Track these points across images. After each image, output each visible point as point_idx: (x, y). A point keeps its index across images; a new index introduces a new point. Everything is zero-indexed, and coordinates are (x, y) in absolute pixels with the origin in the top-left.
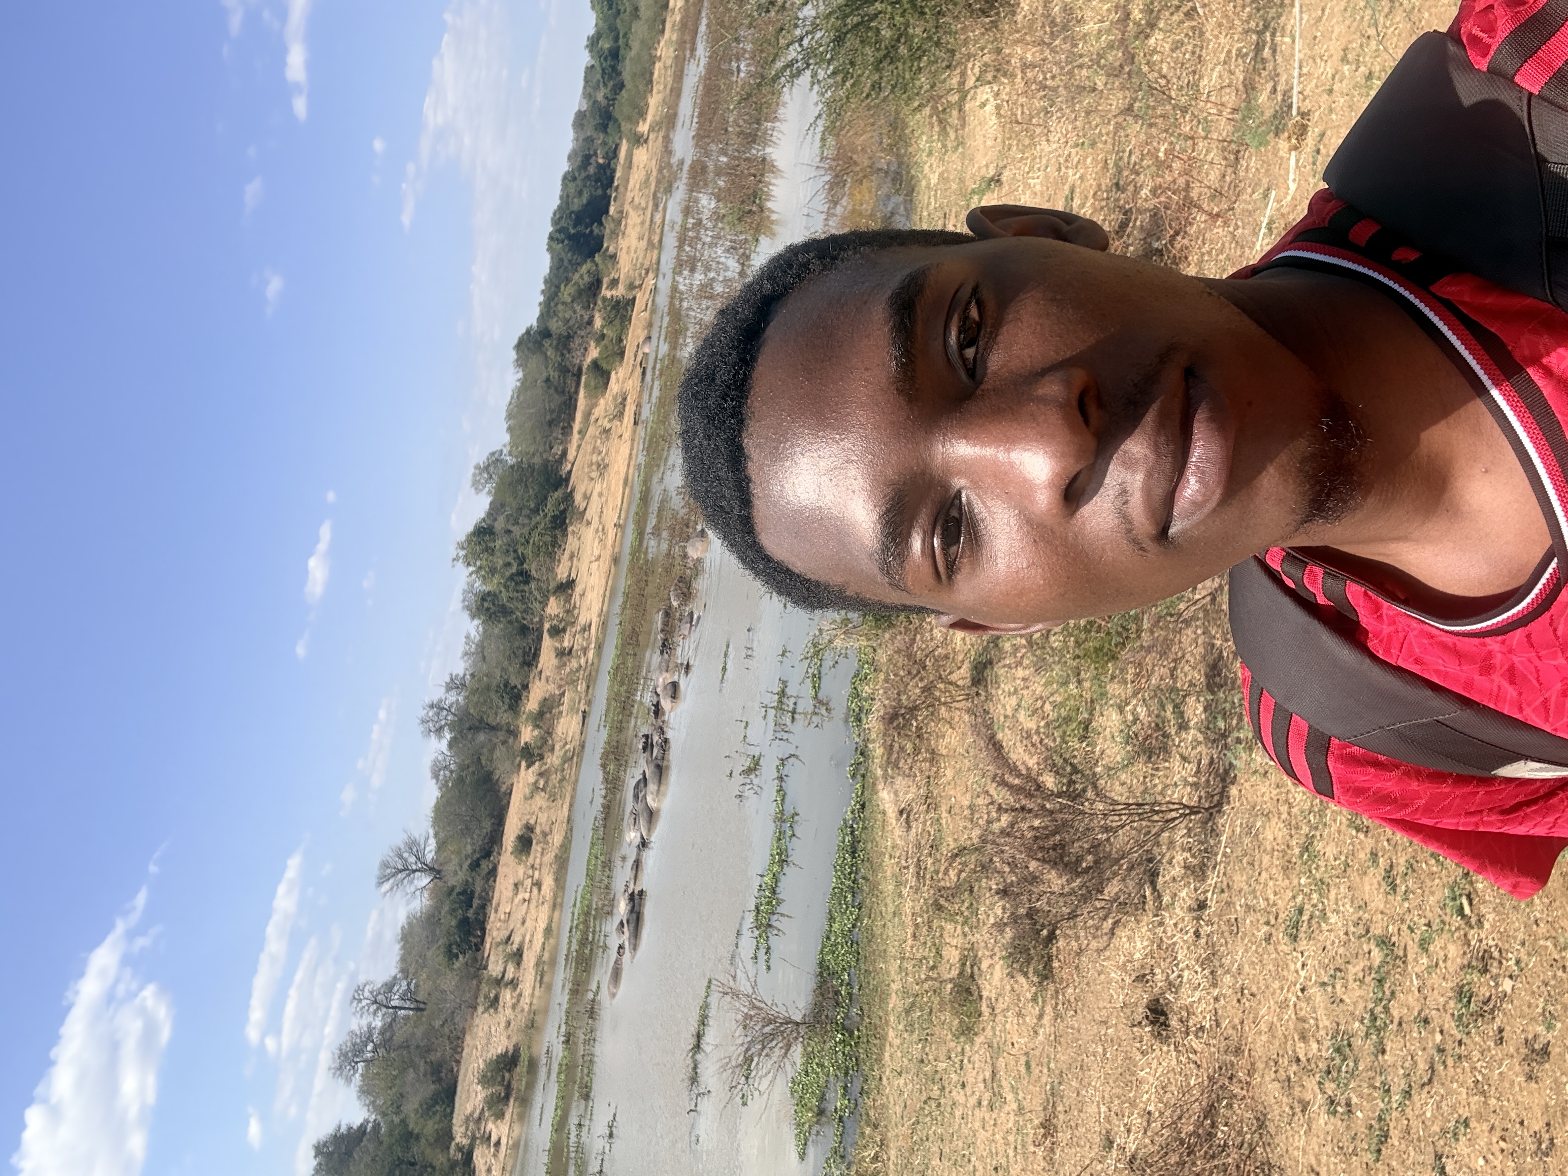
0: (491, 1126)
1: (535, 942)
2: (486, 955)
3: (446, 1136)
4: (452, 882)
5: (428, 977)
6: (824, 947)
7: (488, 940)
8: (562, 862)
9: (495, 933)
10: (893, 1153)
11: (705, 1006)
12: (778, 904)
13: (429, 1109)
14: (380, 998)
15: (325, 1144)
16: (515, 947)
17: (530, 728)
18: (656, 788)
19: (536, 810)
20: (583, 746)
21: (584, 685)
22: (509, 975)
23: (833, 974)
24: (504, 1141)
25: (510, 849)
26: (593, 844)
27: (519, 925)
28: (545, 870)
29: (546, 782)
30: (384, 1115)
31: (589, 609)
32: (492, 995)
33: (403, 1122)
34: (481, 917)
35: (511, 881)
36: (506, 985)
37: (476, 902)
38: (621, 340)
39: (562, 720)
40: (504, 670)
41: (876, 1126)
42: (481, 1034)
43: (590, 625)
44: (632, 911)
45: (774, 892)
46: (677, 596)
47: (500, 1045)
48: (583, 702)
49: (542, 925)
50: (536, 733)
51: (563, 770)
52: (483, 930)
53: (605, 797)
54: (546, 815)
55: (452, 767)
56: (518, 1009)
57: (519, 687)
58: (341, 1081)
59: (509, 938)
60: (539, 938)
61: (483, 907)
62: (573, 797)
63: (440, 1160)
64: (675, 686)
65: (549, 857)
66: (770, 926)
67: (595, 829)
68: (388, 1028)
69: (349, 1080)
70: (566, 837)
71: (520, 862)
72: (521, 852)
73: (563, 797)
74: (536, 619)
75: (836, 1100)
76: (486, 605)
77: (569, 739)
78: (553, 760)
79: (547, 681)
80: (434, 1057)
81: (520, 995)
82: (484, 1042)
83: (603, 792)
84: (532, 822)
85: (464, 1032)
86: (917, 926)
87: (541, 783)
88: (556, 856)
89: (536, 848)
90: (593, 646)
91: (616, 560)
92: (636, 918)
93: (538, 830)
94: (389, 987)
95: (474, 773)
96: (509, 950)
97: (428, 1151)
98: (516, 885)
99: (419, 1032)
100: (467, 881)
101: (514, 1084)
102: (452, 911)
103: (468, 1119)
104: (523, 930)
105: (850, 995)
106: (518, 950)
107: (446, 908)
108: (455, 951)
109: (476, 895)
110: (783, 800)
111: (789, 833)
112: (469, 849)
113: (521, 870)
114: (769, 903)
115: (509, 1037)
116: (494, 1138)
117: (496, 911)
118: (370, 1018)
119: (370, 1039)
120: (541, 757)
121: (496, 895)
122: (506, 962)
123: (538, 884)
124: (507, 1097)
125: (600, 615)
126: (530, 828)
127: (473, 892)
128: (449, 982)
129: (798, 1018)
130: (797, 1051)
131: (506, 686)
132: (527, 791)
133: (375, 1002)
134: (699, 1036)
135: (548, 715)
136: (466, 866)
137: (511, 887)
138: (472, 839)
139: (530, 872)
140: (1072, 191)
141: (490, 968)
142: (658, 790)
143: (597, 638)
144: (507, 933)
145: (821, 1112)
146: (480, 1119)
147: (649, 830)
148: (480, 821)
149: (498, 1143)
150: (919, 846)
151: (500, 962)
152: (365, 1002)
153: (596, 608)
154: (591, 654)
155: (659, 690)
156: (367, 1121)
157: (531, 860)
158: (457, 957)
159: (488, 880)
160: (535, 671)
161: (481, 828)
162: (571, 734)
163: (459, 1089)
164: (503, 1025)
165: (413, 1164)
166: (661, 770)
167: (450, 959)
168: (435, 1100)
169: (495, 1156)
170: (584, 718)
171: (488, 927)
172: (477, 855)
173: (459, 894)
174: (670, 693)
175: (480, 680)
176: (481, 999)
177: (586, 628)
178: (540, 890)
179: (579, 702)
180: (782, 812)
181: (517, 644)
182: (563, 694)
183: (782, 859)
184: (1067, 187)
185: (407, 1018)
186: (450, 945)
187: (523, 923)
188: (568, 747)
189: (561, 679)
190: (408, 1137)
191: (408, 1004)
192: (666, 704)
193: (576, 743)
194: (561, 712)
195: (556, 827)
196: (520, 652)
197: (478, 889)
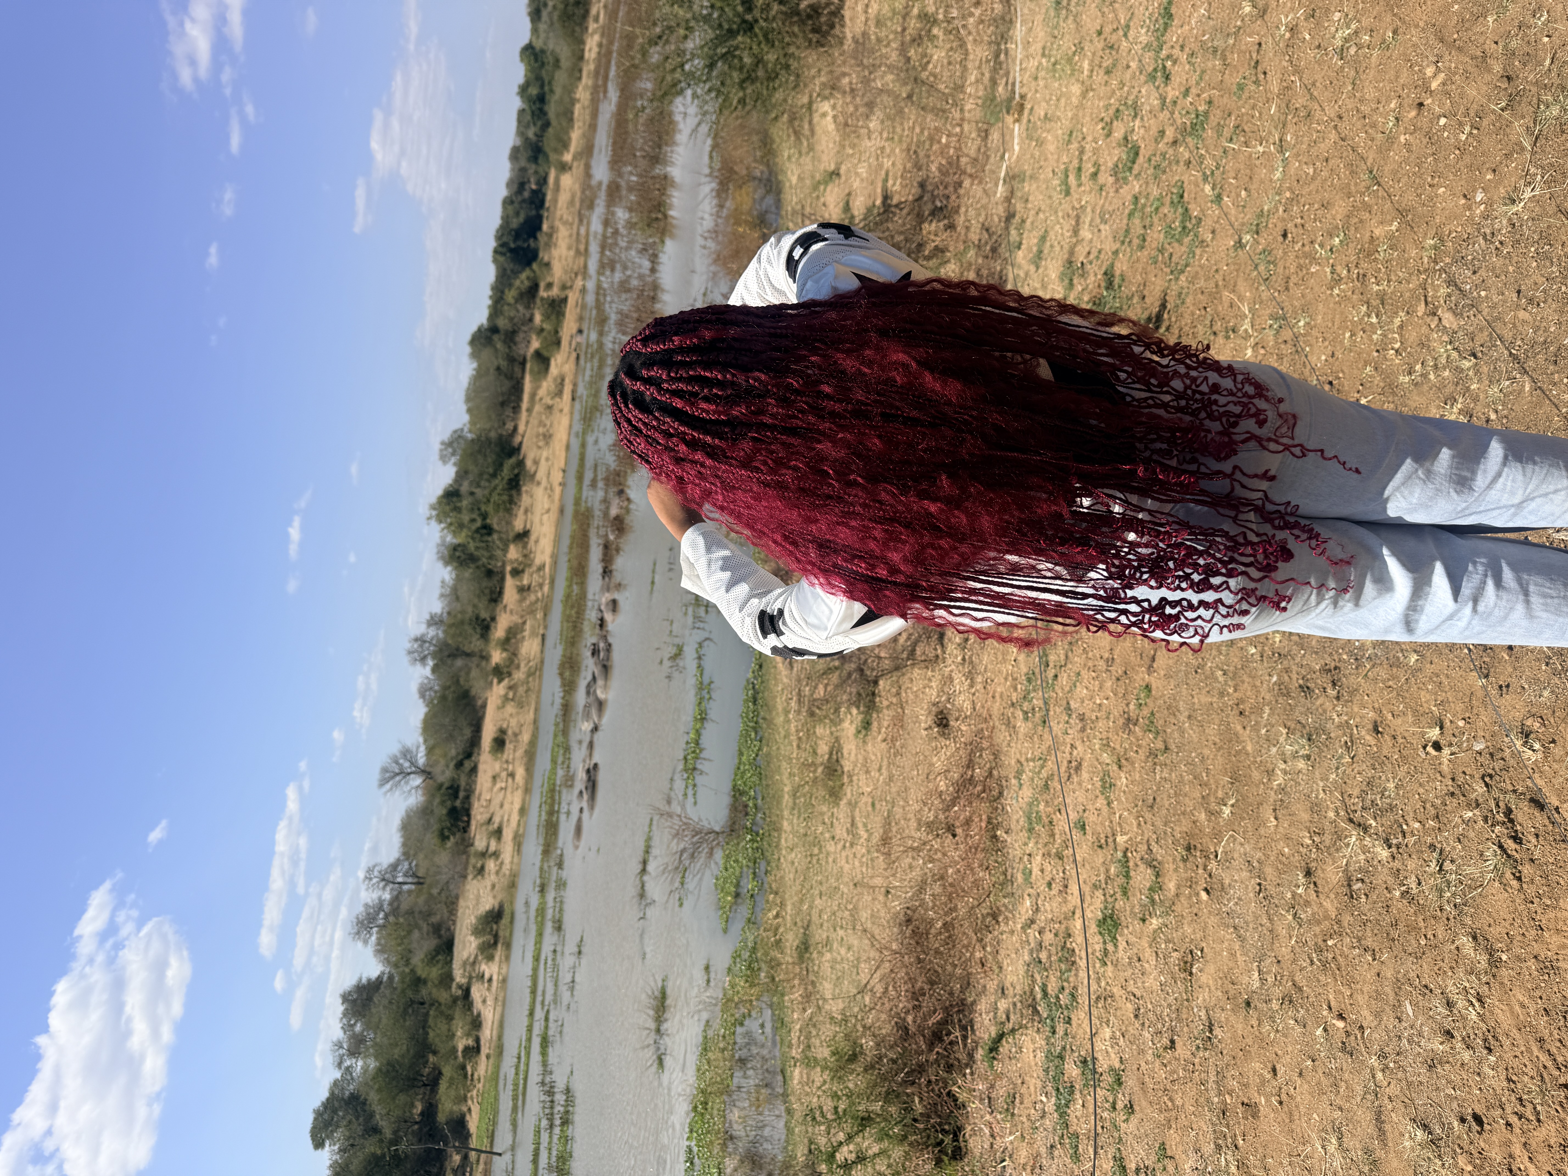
0: (484, 967)
1: (512, 820)
2: (472, 835)
3: (447, 978)
4: (441, 779)
5: (426, 857)
6: (736, 775)
7: (473, 823)
8: (530, 756)
9: (479, 817)
10: (789, 908)
11: (649, 839)
12: (701, 750)
13: (433, 958)
14: (387, 876)
15: (350, 993)
16: (496, 826)
17: (498, 652)
18: (603, 683)
19: (508, 715)
20: (542, 662)
21: (542, 614)
22: (492, 848)
23: (742, 793)
24: (495, 978)
25: (488, 751)
26: (556, 736)
27: (498, 809)
28: (517, 763)
29: (515, 694)
30: (396, 966)
31: (543, 552)
32: (479, 865)
33: (413, 971)
34: (466, 806)
35: (490, 775)
36: (490, 856)
37: (462, 794)
38: (557, 332)
39: (526, 644)
40: (475, 606)
41: (776, 893)
42: (471, 896)
43: (544, 566)
44: (589, 779)
45: (697, 743)
46: (613, 531)
47: (488, 903)
48: (541, 627)
49: (517, 806)
50: (504, 655)
51: (528, 683)
52: (469, 816)
53: (563, 698)
54: (515, 720)
55: (437, 688)
56: (501, 874)
57: (488, 619)
58: (360, 944)
59: (490, 819)
60: (515, 817)
61: (468, 798)
62: (538, 703)
63: (443, 996)
64: (614, 602)
65: (520, 753)
66: (695, 769)
67: (557, 725)
68: (396, 899)
69: (366, 942)
70: (533, 735)
71: (496, 759)
72: (497, 750)
73: (529, 704)
74: (499, 564)
75: (749, 885)
76: (457, 554)
77: (531, 658)
78: (519, 675)
79: (511, 613)
80: (435, 919)
81: (502, 863)
82: (474, 902)
83: (562, 694)
84: (505, 726)
85: (457, 897)
86: (800, 739)
87: (511, 695)
88: (526, 751)
89: (509, 746)
90: (547, 582)
91: (562, 511)
92: (592, 785)
93: (510, 732)
94: (394, 867)
95: (454, 691)
96: (491, 828)
97: (434, 991)
98: (494, 777)
99: (421, 900)
100: (453, 778)
101: (501, 933)
102: (443, 803)
103: (465, 963)
104: (501, 812)
105: (756, 806)
106: (498, 828)
107: (437, 800)
108: (446, 834)
109: (462, 788)
110: (701, 674)
111: (707, 696)
112: (453, 752)
113: (497, 766)
114: (694, 752)
115: (494, 897)
116: (487, 976)
117: (479, 799)
118: (380, 893)
119: (380, 908)
120: (509, 674)
121: (478, 787)
122: (489, 838)
123: (512, 775)
124: (496, 943)
125: (551, 556)
126: (502, 731)
127: (458, 786)
128: (443, 858)
129: (717, 829)
130: (719, 855)
131: (477, 618)
132: (499, 702)
133: (383, 880)
134: (645, 863)
135: (513, 641)
136: (452, 765)
137: (490, 780)
138: (456, 744)
139: (505, 766)
140: (887, 174)
141: (476, 844)
142: (606, 685)
143: (550, 575)
144: (490, 816)
145: (737, 895)
146: (474, 963)
148: (461, 729)
149: (490, 980)
150: (799, 680)
151: (484, 839)
152: (375, 880)
153: (548, 550)
154: (546, 588)
155: (603, 608)
156: (383, 973)
157: (505, 756)
158: (448, 838)
159: (471, 775)
160: (500, 607)
161: (462, 735)
162: (533, 653)
163: (456, 941)
164: (489, 888)
165: (422, 1004)
166: (606, 668)
167: (443, 840)
168: (437, 951)
169: (489, 989)
170: (543, 639)
171: (473, 812)
172: (460, 757)
173: (448, 788)
174: (611, 607)
175: (455, 616)
176: (470, 868)
177: (541, 568)
178: (513, 779)
179: (538, 628)
180: (701, 683)
181: (484, 585)
182: (524, 623)
183: (702, 718)
184: (883, 173)
185: (410, 892)
186: (443, 829)
187: (502, 806)
188: (531, 664)
189: (523, 610)
190: (418, 982)
191: (410, 880)
192: (608, 617)
193: (538, 660)
194: (524, 637)
195: (524, 729)
196: (487, 591)
197: (463, 784)
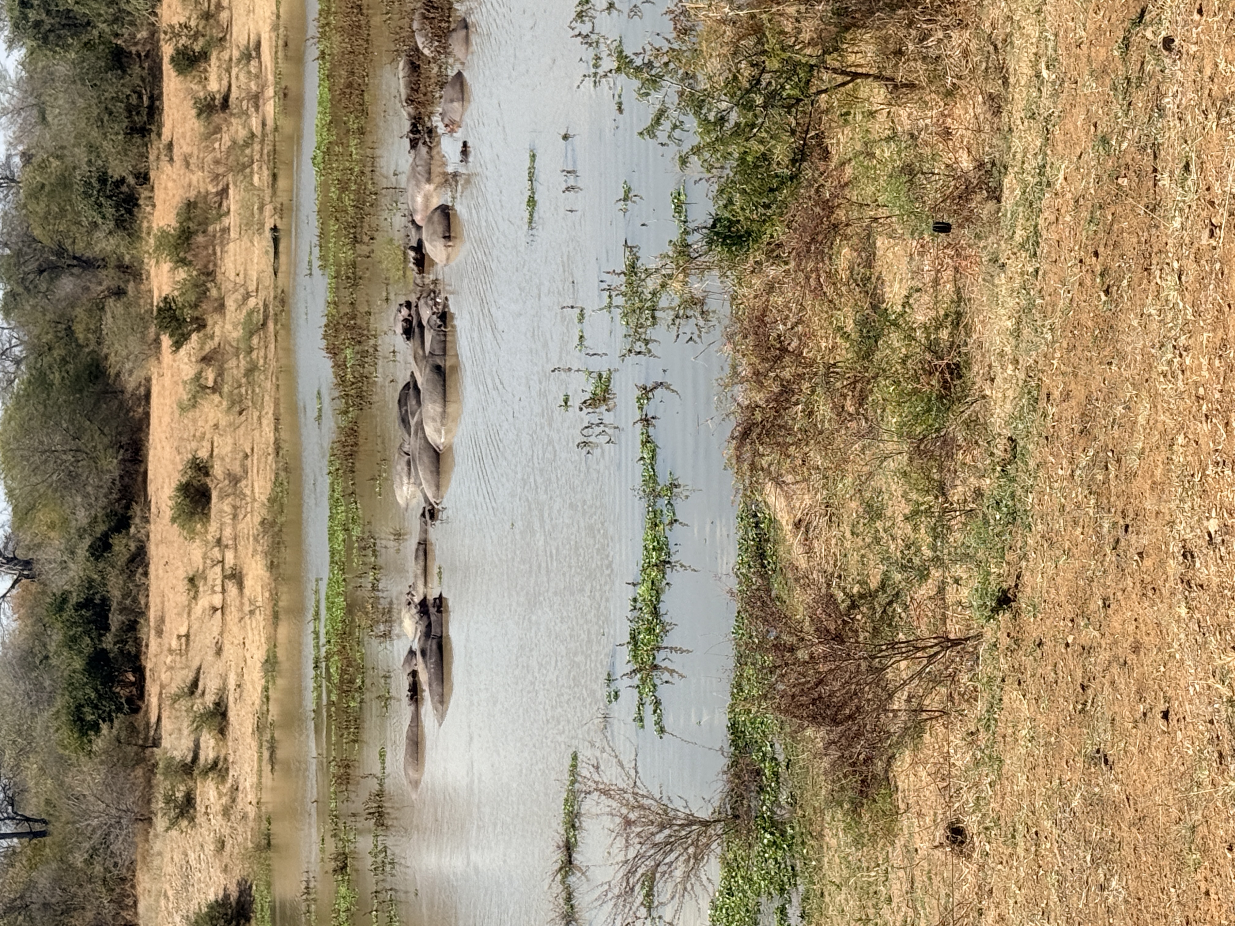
1: (248, 686)
2: (153, 719)
4: (59, 583)
5: (44, 770)
6: (735, 702)
7: (152, 690)
9: (165, 677)
12: (664, 631)
16: (210, 699)
17: (166, 266)
18: (439, 409)
19: (208, 428)
20: (282, 300)
21: (266, 173)
22: (208, 753)
23: (749, 743)
25: (168, 514)
27: (210, 657)
28: (247, 548)
29: (220, 374)
31: (251, 12)
32: (179, 795)
34: (130, 647)
35: (181, 574)
36: (205, 773)
37: (115, 620)
39: (231, 246)
40: (91, 148)
42: (169, 869)
43: (258, 45)
44: (427, 634)
45: (655, 612)
47: (212, 885)
48: (268, 209)
49: (257, 654)
50: (182, 274)
51: (251, 350)
52: (140, 671)
54: (230, 440)
55: (17, 351)
56: (236, 815)
57: (131, 180)
59: (195, 684)
60: (255, 680)
62: (280, 406)
64: (445, 212)
65: (250, 524)
66: (655, 667)
67: (335, 475)
70: (277, 483)
71: (192, 535)
72: (192, 514)
73: (258, 403)
74: (143, 34)
76: (32, 15)
77: (252, 287)
78: (226, 329)
79: (188, 165)
81: (235, 789)
82: (178, 882)
83: (339, 403)
84: (203, 454)
85: (133, 868)
87: (210, 376)
88: (262, 523)
89: (220, 506)
90: (270, 92)
92: (436, 647)
93: (218, 470)
95: (64, 361)
96: (198, 706)
98: (191, 580)
99: (43, 878)
100: (91, 581)
102: (72, 642)
104: (219, 666)
105: (776, 774)
106: (217, 704)
107: (56, 636)
108: (90, 718)
109: (114, 605)
110: (652, 459)
111: (668, 514)
112: (82, 517)
113: (196, 553)
114: (649, 631)
115: (225, 869)
117: (160, 633)
120: (201, 325)
121: (154, 601)
122: (196, 730)
123: (236, 577)
125: (275, 28)
126: (199, 468)
127: (105, 601)
130: (713, 861)
131: (103, 180)
132: (182, 391)
134: (569, 848)
135: (200, 239)
136: (82, 550)
137: (182, 586)
138: (87, 496)
139: (216, 553)
141: (166, 742)
142: (444, 414)
143: (278, 74)
144: (191, 676)
147: (438, 487)
148: (95, 460)
151: (186, 732)
153: (265, 9)
154: (270, 108)
155: (418, 218)
157: (213, 527)
158: (97, 729)
159: (133, 573)
160: (156, 149)
161: (100, 472)
162: (254, 275)
164: (210, 847)
167: (83, 733)
170: (276, 241)
171: (149, 665)
172: (101, 528)
173: (79, 606)
174: (440, 229)
175: (43, 167)
176: (159, 804)
177: (252, 53)
178: (241, 586)
179: (261, 209)
180: (653, 478)
181: (111, 92)
182: (224, 192)
183: (661, 559)
185: (12, 853)
186: (79, 707)
187: (219, 652)
188: (252, 302)
189: (217, 162)
191: (10, 827)
192: (435, 247)
193: (267, 293)
194: (226, 230)
195: (253, 463)
196: (120, 107)
197: (116, 594)
